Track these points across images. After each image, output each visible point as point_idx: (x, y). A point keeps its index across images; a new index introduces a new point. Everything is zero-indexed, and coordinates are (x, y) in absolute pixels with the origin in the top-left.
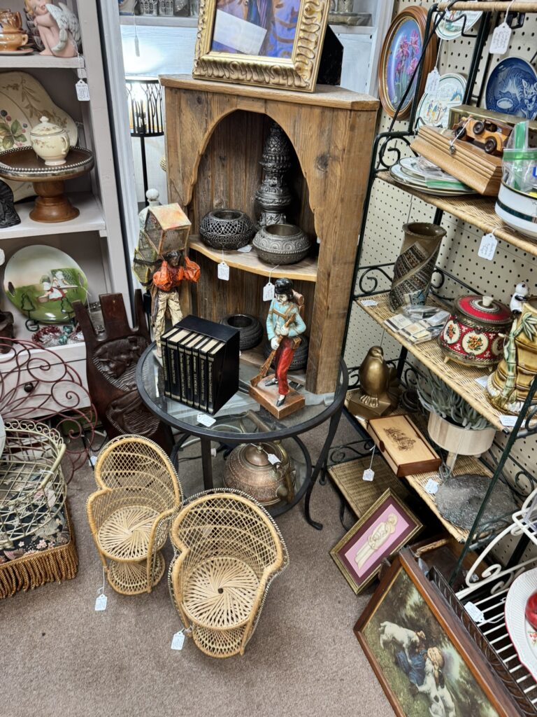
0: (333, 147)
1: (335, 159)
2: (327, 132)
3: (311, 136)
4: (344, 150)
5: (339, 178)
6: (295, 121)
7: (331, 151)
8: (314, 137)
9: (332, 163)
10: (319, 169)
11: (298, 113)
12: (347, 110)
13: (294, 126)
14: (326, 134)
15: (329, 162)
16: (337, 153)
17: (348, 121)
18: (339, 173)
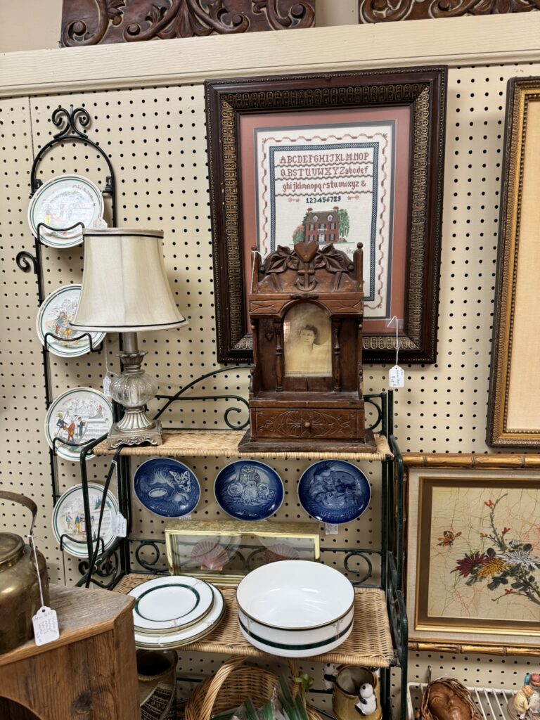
0: (94, 678)
1: (102, 690)
2: (82, 667)
3: (58, 683)
4: (113, 674)
5: (112, 709)
6: (26, 679)
7: (93, 684)
8: (62, 683)
9: (98, 698)
10: (78, 714)
11: (30, 666)
12: (107, 632)
13: (27, 685)
14: (81, 671)
15: (94, 698)
16: (102, 682)
17: (111, 643)
18: (111, 702)
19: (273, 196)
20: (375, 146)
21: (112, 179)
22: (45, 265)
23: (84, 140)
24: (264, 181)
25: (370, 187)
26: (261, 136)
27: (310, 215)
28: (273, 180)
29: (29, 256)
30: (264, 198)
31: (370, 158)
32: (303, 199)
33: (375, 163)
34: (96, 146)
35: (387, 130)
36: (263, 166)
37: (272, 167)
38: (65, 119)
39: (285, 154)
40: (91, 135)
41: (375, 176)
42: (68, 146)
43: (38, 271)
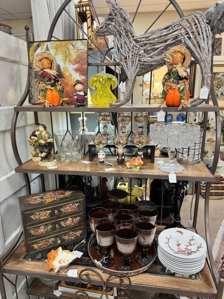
43: (142, 86)
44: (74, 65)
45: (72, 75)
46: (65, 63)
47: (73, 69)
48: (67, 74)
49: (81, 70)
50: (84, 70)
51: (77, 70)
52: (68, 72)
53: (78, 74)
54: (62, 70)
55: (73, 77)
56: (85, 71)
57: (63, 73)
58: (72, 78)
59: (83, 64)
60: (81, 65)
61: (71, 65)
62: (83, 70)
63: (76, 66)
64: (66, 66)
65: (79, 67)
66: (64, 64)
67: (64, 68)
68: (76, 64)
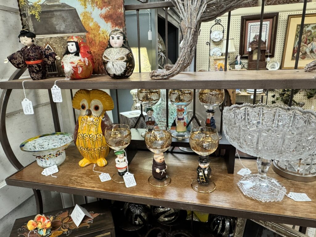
19: (250, 32)
20: (267, 24)
21: (224, 30)
22: (211, 44)
23: (220, 24)
24: (249, 30)
25: (265, 31)
26: (249, 24)
27: (256, 35)
28: (250, 30)
29: (209, 43)
30: (249, 33)
31: (266, 26)
32: (255, 33)
33: (267, 27)
34: (221, 25)
35: (269, 22)
36: (249, 28)
37: (251, 28)
38: (217, 21)
39: (253, 26)
40: (221, 23)
41: (266, 29)
42: (217, 25)
43: (210, 45)
44: (102, 9)
45: (99, 27)
46: (85, 5)
47: (101, 16)
48: (91, 25)
49: (115, 17)
50: (120, 17)
51: (107, 17)
52: (92, 21)
53: (110, 24)
54: (81, 18)
55: (101, 29)
56: (121, 20)
57: (83, 23)
58: (100, 32)
59: (116, 6)
60: (114, 8)
61: (96, 8)
62: (118, 17)
63: (104, 11)
64: (87, 10)
65: (111, 13)
66: (84, 7)
67: (85, 14)
68: (104, 6)
